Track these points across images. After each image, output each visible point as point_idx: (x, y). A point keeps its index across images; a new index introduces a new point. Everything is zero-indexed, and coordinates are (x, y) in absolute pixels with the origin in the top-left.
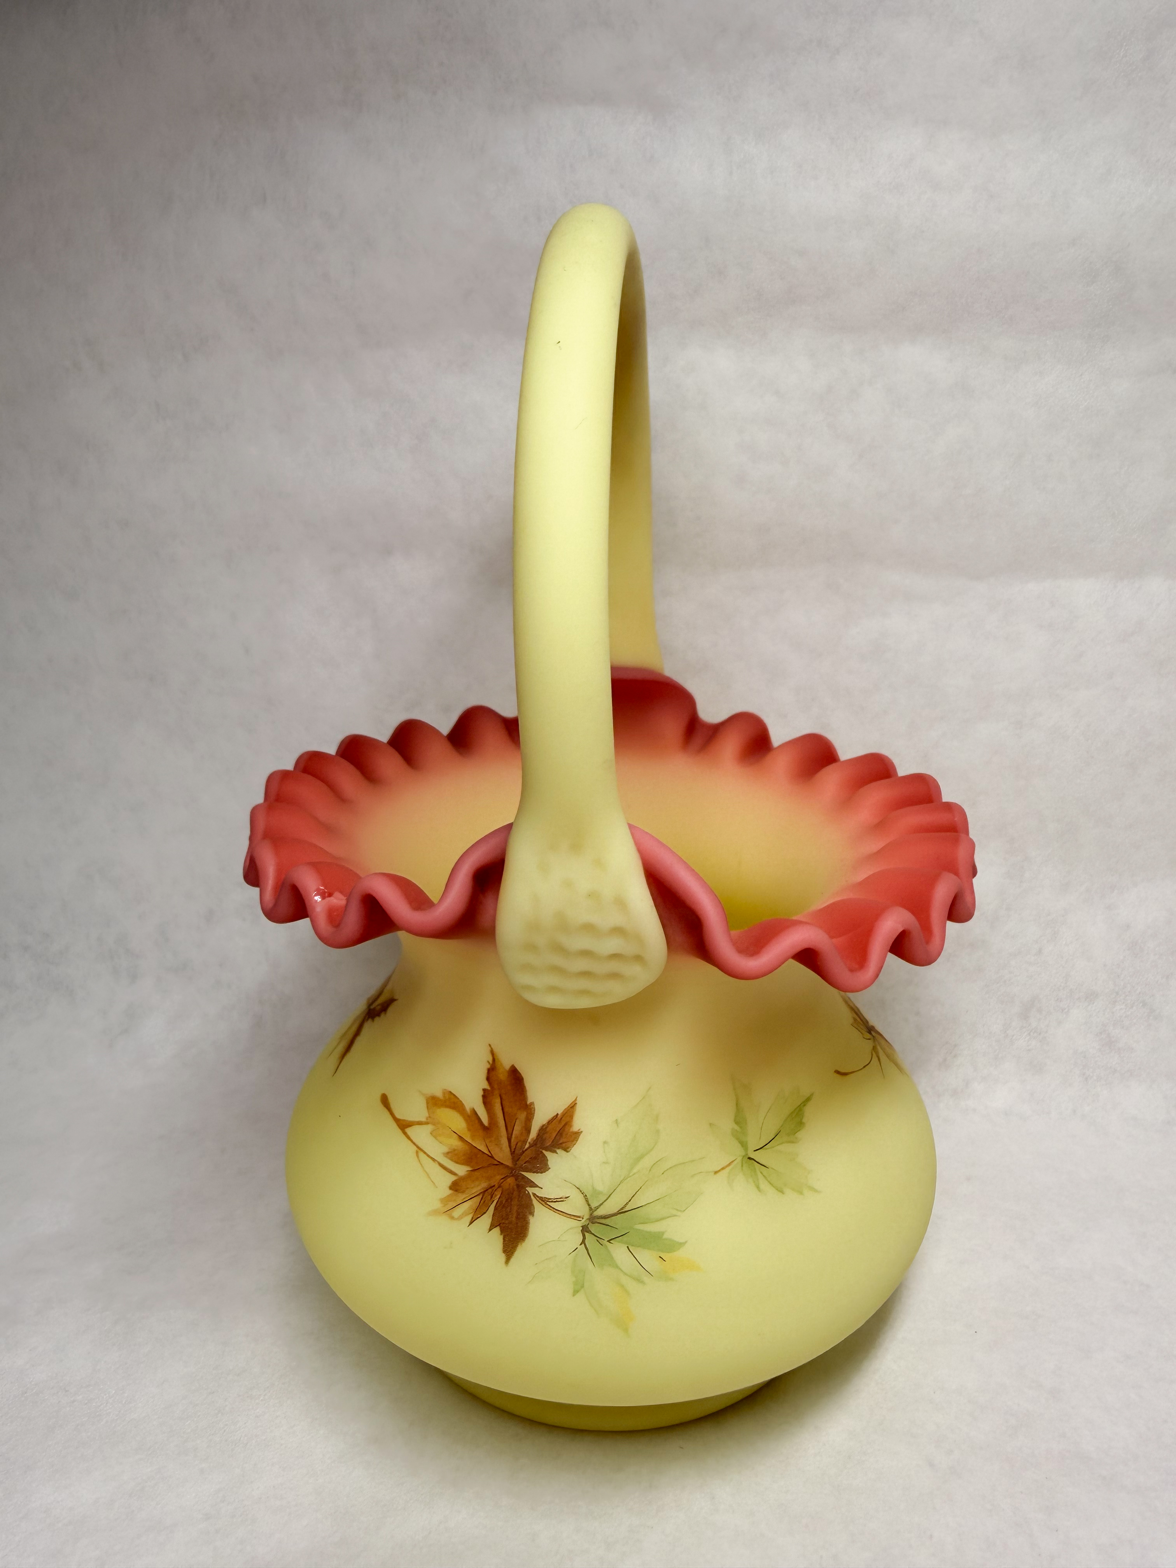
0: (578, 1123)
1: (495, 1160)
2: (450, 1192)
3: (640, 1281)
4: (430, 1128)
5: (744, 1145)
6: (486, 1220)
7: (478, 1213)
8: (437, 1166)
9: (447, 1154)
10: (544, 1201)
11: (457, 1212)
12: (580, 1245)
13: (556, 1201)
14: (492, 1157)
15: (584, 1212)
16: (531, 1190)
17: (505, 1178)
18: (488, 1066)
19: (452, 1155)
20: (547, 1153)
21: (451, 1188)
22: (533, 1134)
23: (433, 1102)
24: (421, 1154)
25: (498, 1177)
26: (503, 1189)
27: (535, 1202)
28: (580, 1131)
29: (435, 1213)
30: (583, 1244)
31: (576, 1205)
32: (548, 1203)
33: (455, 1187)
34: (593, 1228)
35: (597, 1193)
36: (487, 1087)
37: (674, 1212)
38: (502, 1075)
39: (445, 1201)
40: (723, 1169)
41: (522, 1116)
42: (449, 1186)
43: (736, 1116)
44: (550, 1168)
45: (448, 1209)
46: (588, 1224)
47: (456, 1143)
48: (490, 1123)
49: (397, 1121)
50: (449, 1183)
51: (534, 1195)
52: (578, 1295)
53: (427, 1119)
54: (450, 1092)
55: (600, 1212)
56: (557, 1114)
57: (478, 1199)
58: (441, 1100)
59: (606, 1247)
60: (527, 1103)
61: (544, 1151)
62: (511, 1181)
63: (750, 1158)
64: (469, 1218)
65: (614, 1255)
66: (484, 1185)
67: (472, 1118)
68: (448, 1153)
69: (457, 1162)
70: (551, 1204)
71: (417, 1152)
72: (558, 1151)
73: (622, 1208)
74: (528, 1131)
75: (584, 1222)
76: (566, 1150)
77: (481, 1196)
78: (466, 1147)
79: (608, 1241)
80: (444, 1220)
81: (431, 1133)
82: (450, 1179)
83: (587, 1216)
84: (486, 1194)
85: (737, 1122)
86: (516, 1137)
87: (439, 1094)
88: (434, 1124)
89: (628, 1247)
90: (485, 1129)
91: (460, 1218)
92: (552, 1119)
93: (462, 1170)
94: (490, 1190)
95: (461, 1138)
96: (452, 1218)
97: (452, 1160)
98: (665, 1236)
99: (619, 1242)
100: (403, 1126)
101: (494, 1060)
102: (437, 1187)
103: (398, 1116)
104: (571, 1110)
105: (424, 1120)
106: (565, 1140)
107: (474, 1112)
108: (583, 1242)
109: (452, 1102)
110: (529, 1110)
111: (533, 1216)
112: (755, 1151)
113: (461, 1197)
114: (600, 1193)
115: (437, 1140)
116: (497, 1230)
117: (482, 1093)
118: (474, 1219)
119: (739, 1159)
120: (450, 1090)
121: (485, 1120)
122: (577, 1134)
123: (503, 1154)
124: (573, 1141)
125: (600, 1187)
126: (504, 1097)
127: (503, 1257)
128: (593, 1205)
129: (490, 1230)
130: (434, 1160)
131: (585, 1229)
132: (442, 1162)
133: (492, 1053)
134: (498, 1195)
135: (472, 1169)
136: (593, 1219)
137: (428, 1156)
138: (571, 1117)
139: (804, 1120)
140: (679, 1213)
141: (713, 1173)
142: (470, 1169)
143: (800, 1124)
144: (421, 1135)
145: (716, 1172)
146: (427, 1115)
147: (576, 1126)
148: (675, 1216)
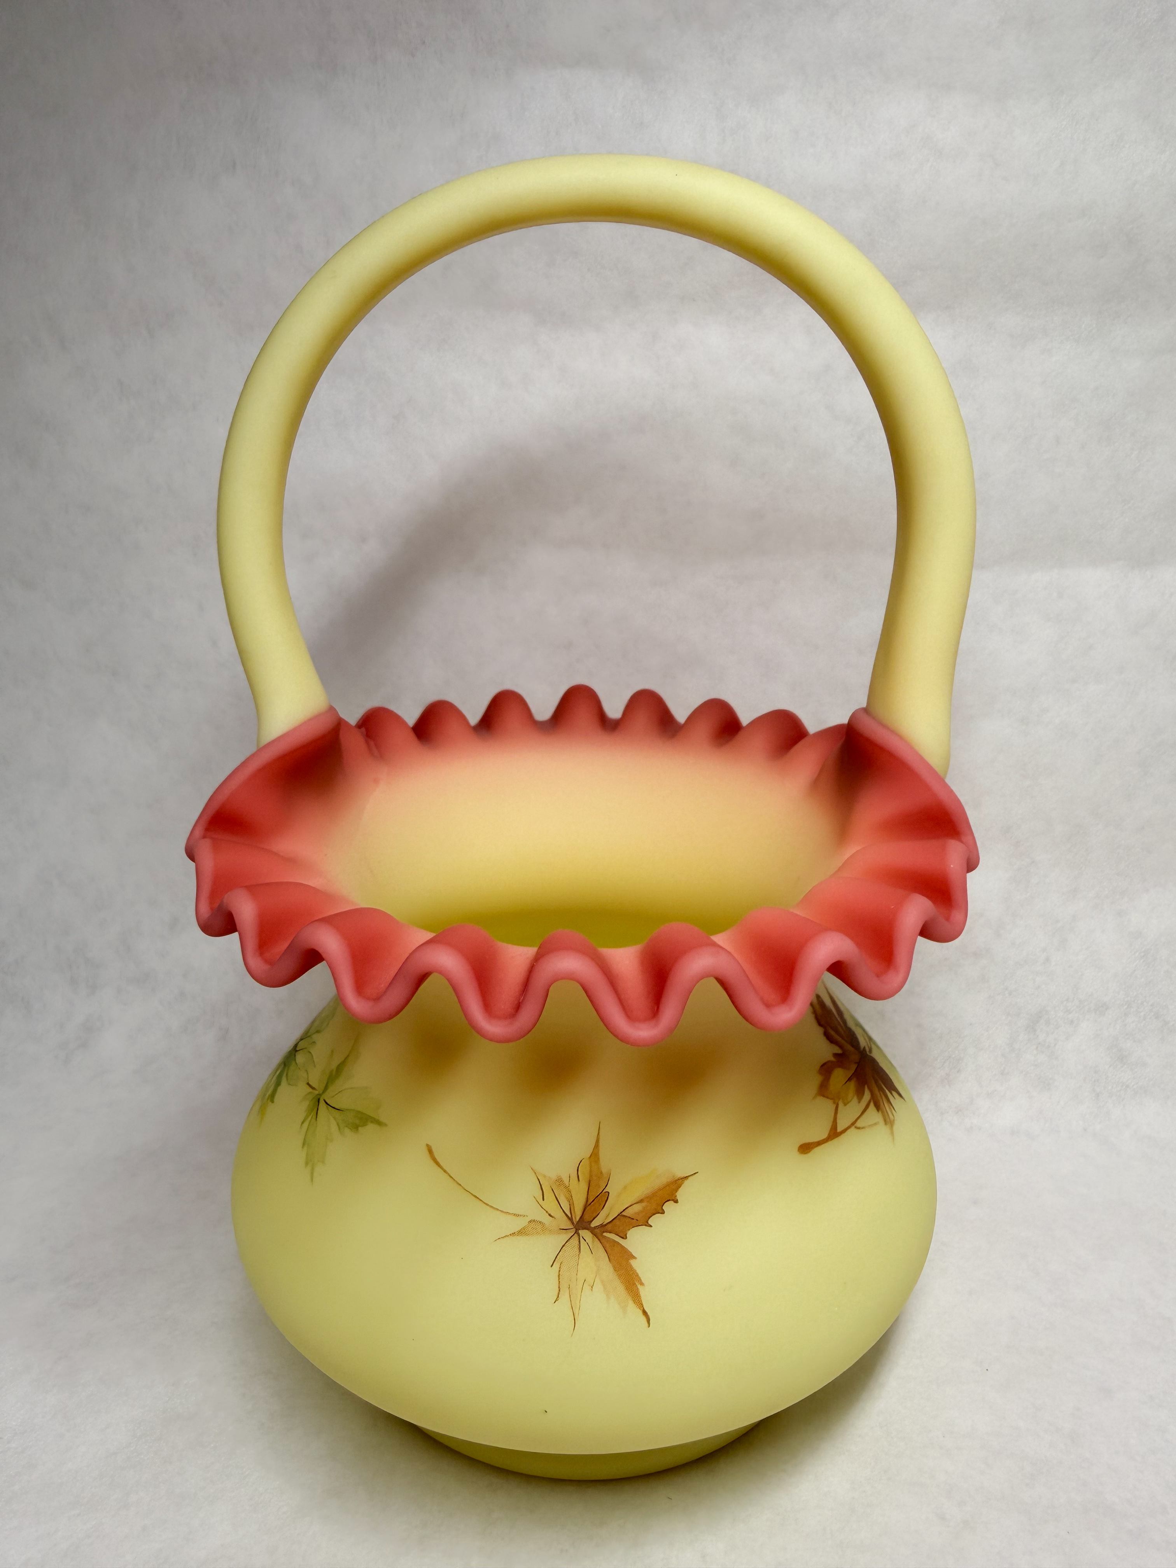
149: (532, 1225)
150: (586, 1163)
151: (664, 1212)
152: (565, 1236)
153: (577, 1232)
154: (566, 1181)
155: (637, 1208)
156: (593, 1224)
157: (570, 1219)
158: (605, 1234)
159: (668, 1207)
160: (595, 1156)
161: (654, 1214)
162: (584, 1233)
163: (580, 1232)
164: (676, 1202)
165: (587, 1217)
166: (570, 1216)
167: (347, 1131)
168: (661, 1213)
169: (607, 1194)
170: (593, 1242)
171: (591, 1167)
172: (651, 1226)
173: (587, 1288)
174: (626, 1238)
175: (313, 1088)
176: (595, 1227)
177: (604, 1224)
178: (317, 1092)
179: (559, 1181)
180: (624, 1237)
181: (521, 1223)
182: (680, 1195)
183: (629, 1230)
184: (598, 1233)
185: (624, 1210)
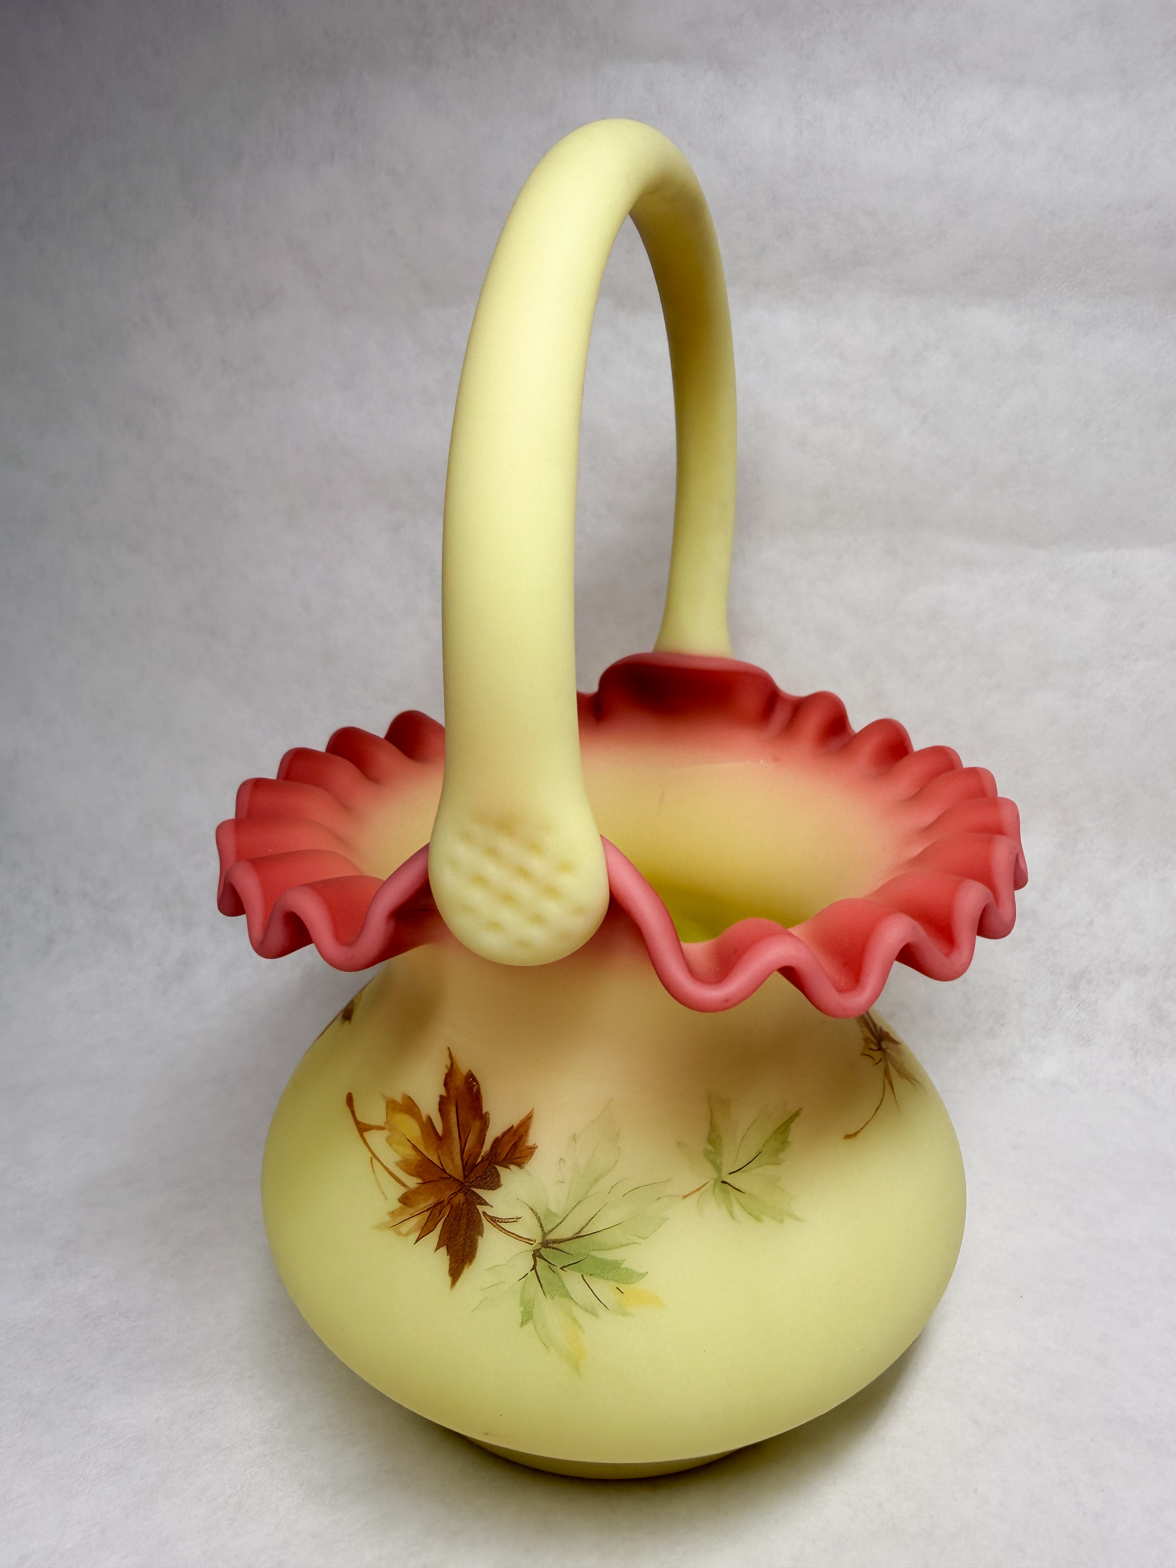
0: (534, 1137)
1: (446, 1173)
2: (399, 1205)
3: (593, 1313)
4: (385, 1133)
5: (718, 1168)
6: (433, 1238)
7: (425, 1231)
8: (389, 1175)
9: (398, 1164)
10: (494, 1220)
11: (405, 1228)
12: (531, 1271)
13: (506, 1221)
14: (444, 1170)
15: (537, 1236)
16: (481, 1209)
17: (455, 1194)
18: (446, 1071)
19: (405, 1165)
20: (499, 1169)
21: (400, 1200)
22: (487, 1146)
23: (392, 1106)
24: (375, 1161)
25: (448, 1193)
26: (452, 1205)
27: (485, 1222)
28: (536, 1146)
29: (381, 1227)
30: (534, 1270)
31: (528, 1228)
32: (498, 1223)
33: (406, 1200)
34: (544, 1252)
35: (550, 1214)
36: (444, 1094)
37: (636, 1239)
38: (459, 1082)
39: (393, 1214)
40: (693, 1192)
41: (476, 1125)
42: (398, 1197)
43: (709, 1135)
44: (502, 1185)
45: (395, 1222)
46: (540, 1248)
47: (410, 1153)
48: (444, 1133)
49: (358, 1123)
50: (399, 1195)
51: (484, 1213)
52: (525, 1327)
53: (385, 1124)
54: (410, 1098)
55: (552, 1236)
56: (513, 1126)
57: (427, 1214)
58: (400, 1105)
59: (558, 1275)
60: (482, 1113)
61: (496, 1166)
62: (461, 1197)
63: (724, 1182)
64: (415, 1236)
65: (566, 1284)
66: (432, 1201)
67: (428, 1126)
68: (401, 1162)
69: (409, 1173)
70: (502, 1225)
71: (371, 1158)
72: (512, 1166)
73: (579, 1232)
74: (481, 1141)
75: (536, 1245)
76: (520, 1165)
77: (429, 1212)
78: (419, 1158)
79: (560, 1268)
80: (390, 1235)
81: (386, 1140)
82: (400, 1191)
83: (539, 1240)
84: (435, 1211)
85: (710, 1141)
86: (469, 1150)
87: (399, 1099)
88: (390, 1130)
89: (582, 1275)
90: (440, 1139)
91: (407, 1234)
92: (507, 1131)
93: (412, 1182)
94: (439, 1207)
95: (415, 1147)
96: (399, 1234)
97: (404, 1171)
98: (623, 1266)
99: (573, 1270)
100: (362, 1129)
101: (452, 1065)
102: (386, 1198)
103: (359, 1119)
104: (526, 1123)
105: (381, 1124)
106: (518, 1155)
107: (429, 1119)
108: (534, 1268)
109: (410, 1107)
110: (484, 1121)
111: (482, 1237)
112: (730, 1174)
113: (410, 1211)
114: (556, 1215)
115: (392, 1148)
116: (443, 1250)
117: (438, 1099)
118: (420, 1237)
119: (712, 1182)
120: (410, 1096)
121: (440, 1129)
122: (532, 1150)
123: (454, 1168)
124: (527, 1156)
125: (554, 1208)
126: (459, 1106)
127: (448, 1280)
128: (547, 1229)
129: (437, 1249)
130: (386, 1168)
131: (536, 1255)
132: (394, 1172)
133: (450, 1056)
134: (447, 1211)
135: (423, 1182)
136: (546, 1244)
137: (381, 1163)
138: (526, 1131)
139: (789, 1139)
140: (641, 1241)
141: (682, 1197)
142: (420, 1181)
143: (784, 1143)
144: (377, 1139)
145: (685, 1197)
146: (385, 1119)
147: (532, 1139)
148: (635, 1243)
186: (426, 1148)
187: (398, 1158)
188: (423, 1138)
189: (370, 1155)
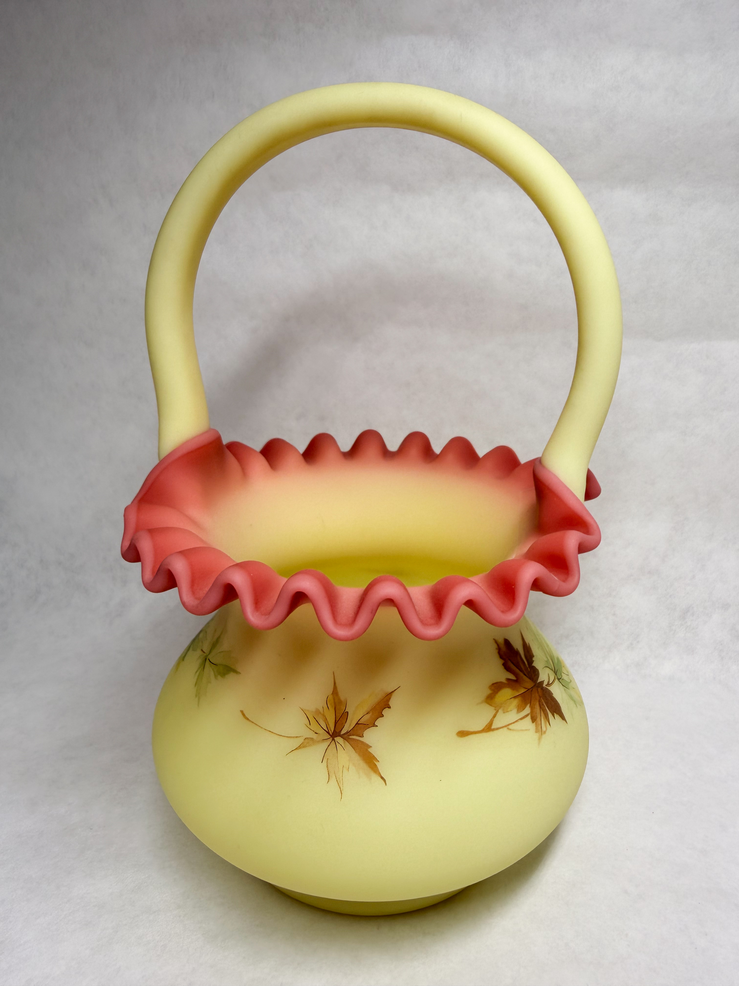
2: (534, 723)
4: (500, 711)
6: (550, 716)
7: (547, 718)
8: (521, 721)
10: (549, 684)
11: (544, 729)
14: (528, 689)
16: (544, 685)
18: (497, 651)
19: (520, 709)
21: (533, 722)
23: (489, 699)
24: (510, 727)
25: (537, 695)
27: (549, 688)
29: (539, 740)
33: (534, 720)
36: (503, 662)
38: (504, 648)
39: (537, 730)
41: (518, 658)
44: (538, 670)
45: (541, 732)
47: (515, 702)
48: (516, 677)
49: (483, 731)
50: (530, 721)
53: (495, 710)
57: (542, 713)
58: (492, 693)
61: (532, 665)
62: (539, 690)
64: (548, 725)
66: (537, 704)
67: (510, 683)
68: (518, 710)
69: (524, 709)
71: (508, 729)
72: (533, 659)
74: (523, 661)
76: (533, 655)
77: (541, 710)
78: (519, 698)
80: (544, 738)
81: (504, 713)
82: (529, 719)
87: (488, 692)
88: (500, 708)
90: (517, 681)
91: (546, 729)
93: (527, 710)
94: (540, 704)
95: (515, 697)
96: (545, 733)
97: (522, 711)
100: (489, 728)
101: (496, 646)
102: (530, 729)
103: (482, 728)
105: (494, 712)
107: (508, 680)
109: (496, 687)
111: (553, 694)
113: (538, 719)
115: (509, 711)
116: (555, 715)
117: (503, 667)
118: (549, 723)
120: (491, 683)
121: (514, 678)
123: (529, 684)
126: (509, 658)
127: (563, 722)
129: (555, 718)
130: (516, 721)
132: (520, 717)
137: (514, 723)
142: (528, 705)
144: (501, 719)
146: (494, 708)
149: (307, 740)
150: (331, 697)
151: (384, 716)
152: (326, 744)
153: (333, 739)
154: (322, 711)
155: (367, 717)
156: (343, 732)
157: (328, 733)
158: (351, 737)
159: (386, 712)
160: (335, 692)
161: (378, 718)
162: (338, 739)
163: (335, 738)
164: (389, 707)
165: (337, 731)
166: (327, 731)
167: (219, 677)
168: (381, 717)
169: (347, 713)
170: (344, 743)
171: (334, 699)
172: (377, 726)
173: (345, 770)
174: (363, 737)
175: (204, 652)
176: (344, 734)
177: (348, 731)
178: (205, 654)
179: (317, 712)
180: (362, 736)
181: (300, 741)
182: (391, 703)
183: (364, 731)
184: (346, 737)
185: (359, 720)
186: (517, 691)
187: (515, 711)
188: (513, 690)
189: (505, 729)
